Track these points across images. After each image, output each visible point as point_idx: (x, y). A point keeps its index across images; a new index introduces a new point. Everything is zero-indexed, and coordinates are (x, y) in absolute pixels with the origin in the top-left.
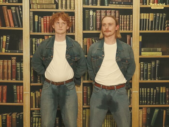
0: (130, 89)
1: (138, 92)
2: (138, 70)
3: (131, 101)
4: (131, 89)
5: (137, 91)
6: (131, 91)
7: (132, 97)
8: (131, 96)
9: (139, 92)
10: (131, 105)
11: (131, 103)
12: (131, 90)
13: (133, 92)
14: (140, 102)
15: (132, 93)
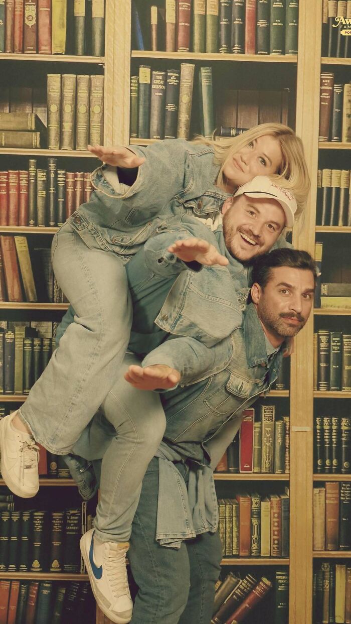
0: (283, 420)
1: (309, 429)
2: (312, 355)
3: (287, 459)
4: (287, 419)
5: (307, 425)
6: (287, 427)
7: (289, 446)
8: (287, 441)
9: (315, 430)
10: (287, 471)
11: (287, 467)
12: (288, 424)
13: (293, 429)
14: (315, 465)
15: (289, 434)
